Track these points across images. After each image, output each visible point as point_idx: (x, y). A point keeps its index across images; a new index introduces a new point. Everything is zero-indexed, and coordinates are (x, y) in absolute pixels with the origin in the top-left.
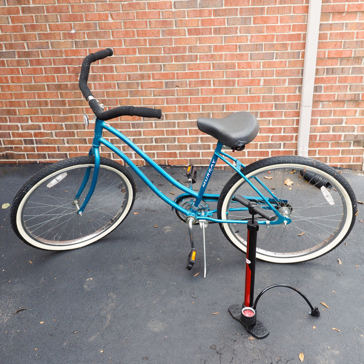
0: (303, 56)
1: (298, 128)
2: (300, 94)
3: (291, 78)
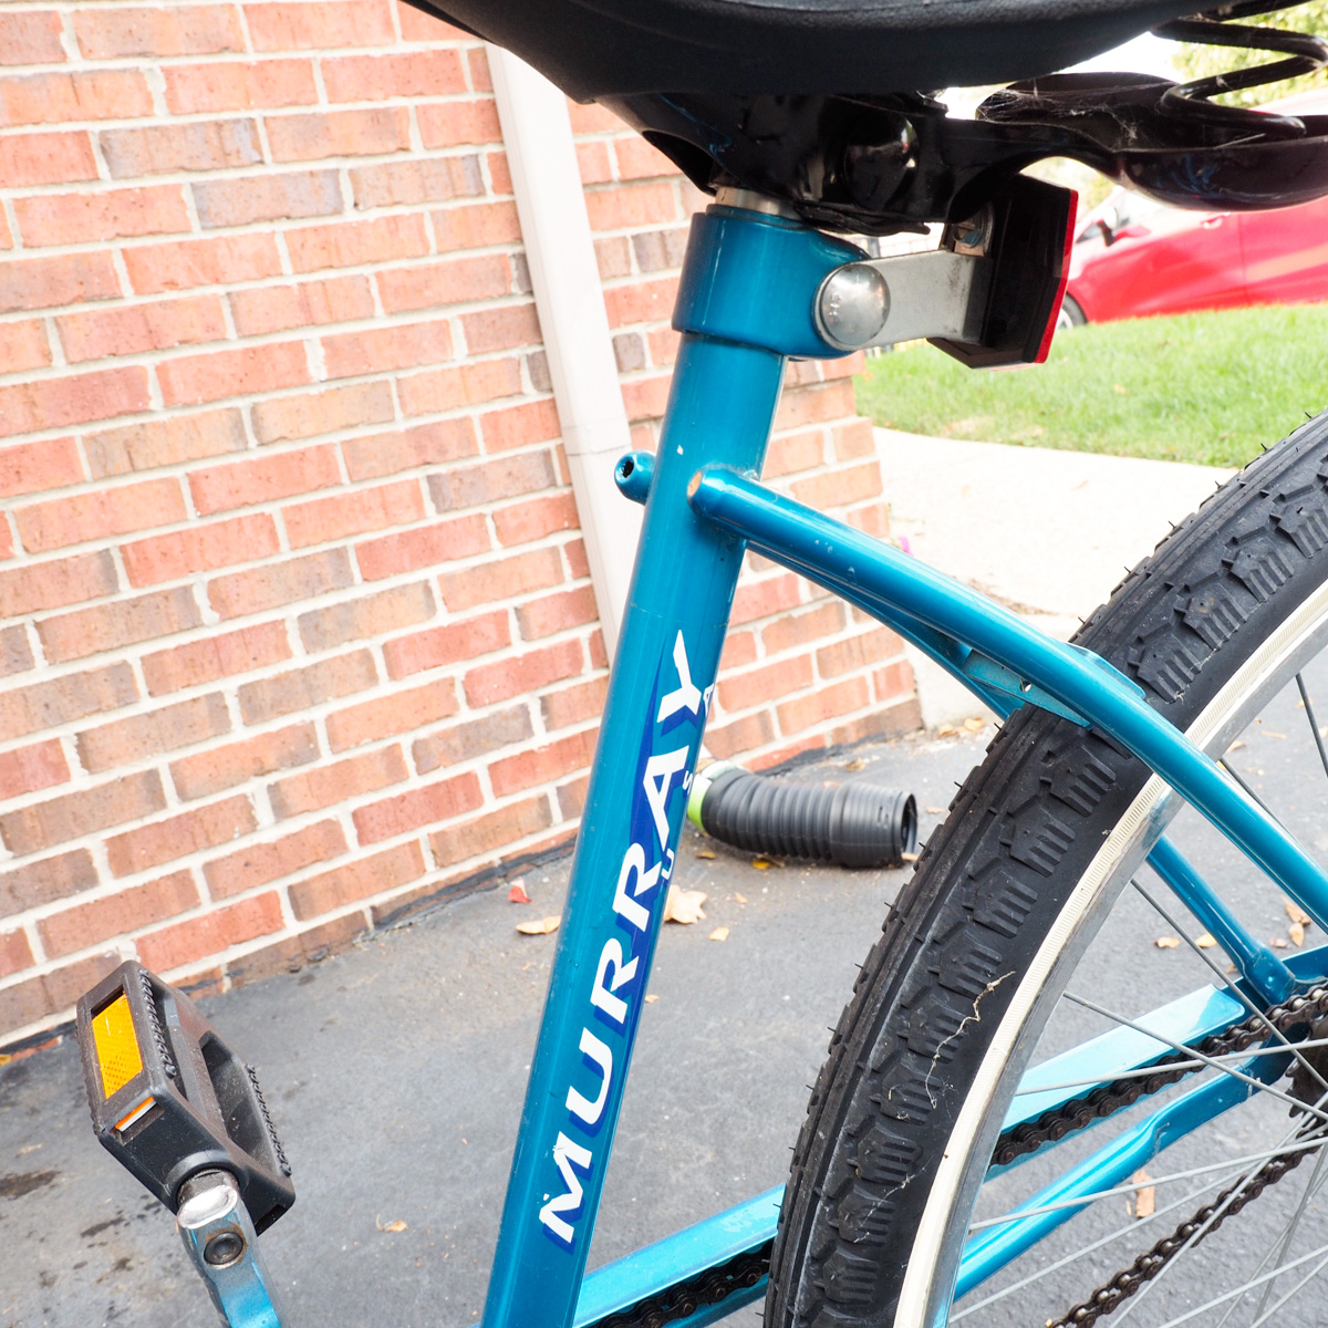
0: (505, 181)
1: (590, 589)
2: (548, 396)
3: (472, 315)
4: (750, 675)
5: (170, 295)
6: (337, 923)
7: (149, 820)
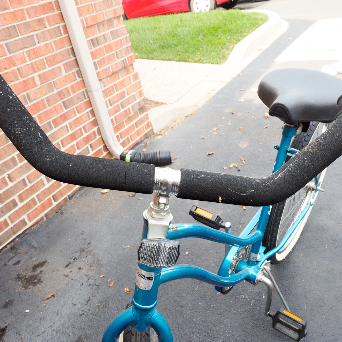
0: (66, 31)
1: (96, 119)
2: (81, 79)
3: (65, 64)
4: (125, 130)
5: (6, 71)
6: (62, 201)
7: (25, 189)
